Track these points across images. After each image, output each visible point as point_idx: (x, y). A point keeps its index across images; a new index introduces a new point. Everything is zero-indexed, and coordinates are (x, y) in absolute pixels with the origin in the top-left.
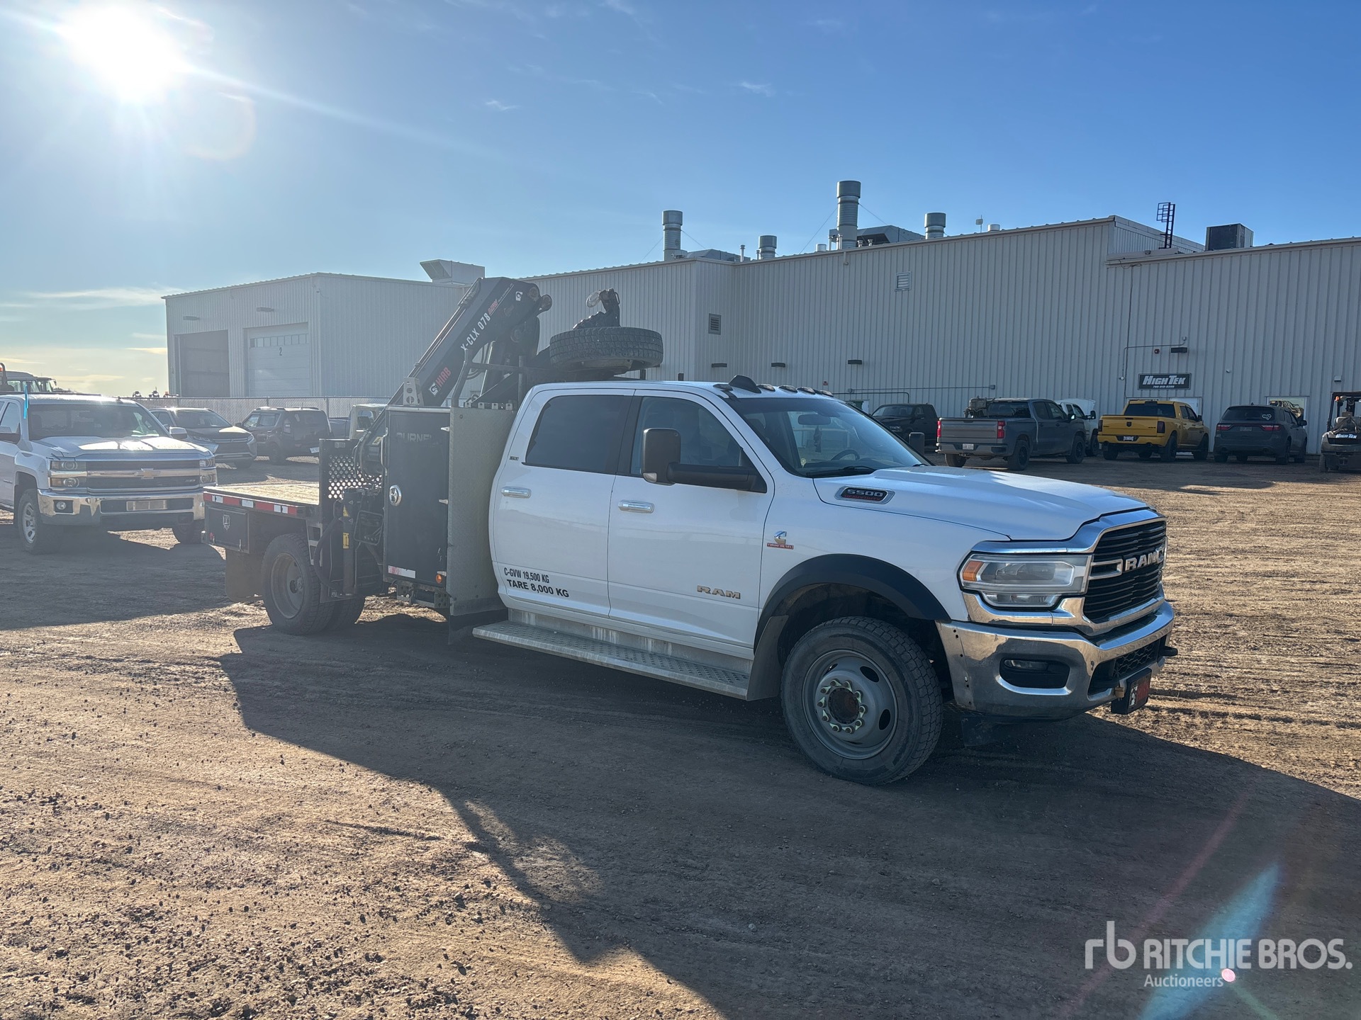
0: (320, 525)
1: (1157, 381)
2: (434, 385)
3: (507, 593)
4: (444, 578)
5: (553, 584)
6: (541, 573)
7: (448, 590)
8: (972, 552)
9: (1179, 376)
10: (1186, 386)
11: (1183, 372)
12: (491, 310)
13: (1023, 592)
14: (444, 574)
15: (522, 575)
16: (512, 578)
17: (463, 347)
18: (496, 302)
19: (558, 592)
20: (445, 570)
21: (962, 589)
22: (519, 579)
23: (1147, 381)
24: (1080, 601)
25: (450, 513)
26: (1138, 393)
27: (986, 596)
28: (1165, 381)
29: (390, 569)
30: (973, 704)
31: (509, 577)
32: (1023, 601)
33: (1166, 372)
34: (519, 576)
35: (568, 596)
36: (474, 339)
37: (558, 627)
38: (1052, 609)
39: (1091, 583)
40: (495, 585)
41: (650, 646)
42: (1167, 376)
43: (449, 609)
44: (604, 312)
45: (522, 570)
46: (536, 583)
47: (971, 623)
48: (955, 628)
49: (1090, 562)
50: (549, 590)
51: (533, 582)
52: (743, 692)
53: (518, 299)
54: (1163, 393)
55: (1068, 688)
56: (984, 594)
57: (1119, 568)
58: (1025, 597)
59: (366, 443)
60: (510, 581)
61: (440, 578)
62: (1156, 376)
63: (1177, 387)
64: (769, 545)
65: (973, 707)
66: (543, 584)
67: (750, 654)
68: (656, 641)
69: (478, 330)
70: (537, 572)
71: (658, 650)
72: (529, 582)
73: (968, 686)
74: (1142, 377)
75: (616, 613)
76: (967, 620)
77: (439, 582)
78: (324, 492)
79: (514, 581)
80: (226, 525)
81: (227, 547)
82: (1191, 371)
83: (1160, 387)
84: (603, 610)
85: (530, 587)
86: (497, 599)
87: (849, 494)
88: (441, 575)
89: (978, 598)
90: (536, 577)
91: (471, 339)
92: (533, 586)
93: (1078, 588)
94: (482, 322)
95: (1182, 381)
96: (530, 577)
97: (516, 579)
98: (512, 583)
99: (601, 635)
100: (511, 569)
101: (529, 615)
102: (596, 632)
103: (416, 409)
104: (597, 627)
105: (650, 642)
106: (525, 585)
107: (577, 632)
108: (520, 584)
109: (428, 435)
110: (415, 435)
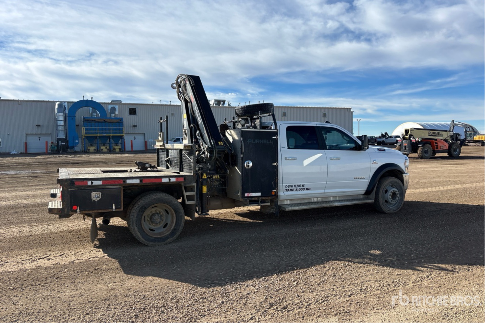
3: (282, 194)
4: (276, 192)
5: (305, 187)
6: (301, 184)
15: (293, 186)
19: (307, 189)
20: (277, 189)
22: (291, 188)
35: (310, 190)
45: (294, 184)
46: (298, 188)
50: (303, 189)
66: (301, 188)
68: (334, 197)
71: (334, 199)
72: (295, 188)
75: (327, 191)
77: (273, 194)
79: (288, 189)
84: (323, 191)
85: (295, 190)
88: (274, 192)
90: (299, 186)
92: (297, 190)
96: (296, 186)
100: (289, 185)
101: (287, 201)
102: (314, 199)
103: (259, 130)
104: (313, 198)
105: (332, 198)
106: (293, 190)
107: (306, 201)
108: (291, 190)
109: (266, 140)
110: (259, 140)
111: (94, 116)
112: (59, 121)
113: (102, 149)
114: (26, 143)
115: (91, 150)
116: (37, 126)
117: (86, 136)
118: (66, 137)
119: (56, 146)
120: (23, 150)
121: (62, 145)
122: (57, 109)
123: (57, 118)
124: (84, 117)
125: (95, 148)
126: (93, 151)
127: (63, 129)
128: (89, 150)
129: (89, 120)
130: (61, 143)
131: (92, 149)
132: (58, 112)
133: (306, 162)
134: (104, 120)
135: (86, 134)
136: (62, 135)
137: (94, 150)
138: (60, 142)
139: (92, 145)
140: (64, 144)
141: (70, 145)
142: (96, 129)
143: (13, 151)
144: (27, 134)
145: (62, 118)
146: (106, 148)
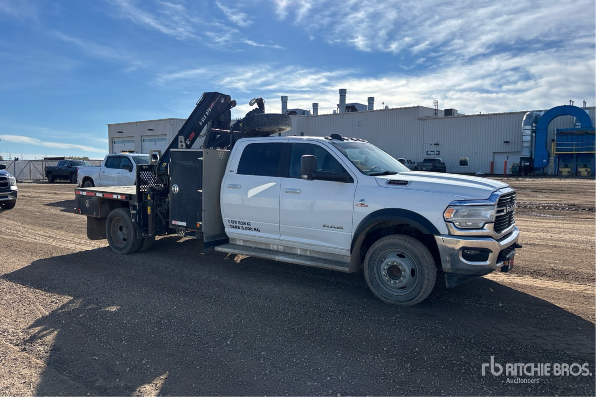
0: (137, 204)
1: (431, 153)
2: (188, 140)
3: (229, 231)
4: (201, 225)
5: (252, 226)
6: (247, 221)
7: (203, 230)
8: (449, 205)
9: (437, 151)
10: (439, 154)
11: (438, 150)
12: (212, 107)
13: (469, 222)
14: (201, 223)
15: (237, 223)
16: (232, 224)
17: (200, 123)
18: (213, 103)
19: (255, 230)
20: (201, 221)
21: (445, 221)
22: (236, 225)
23: (429, 153)
24: (492, 225)
25: (203, 196)
26: (427, 156)
27: (456, 224)
28: (433, 153)
29: (173, 222)
30: (450, 269)
31: (231, 224)
32: (469, 225)
33: (433, 150)
34: (236, 223)
35: (259, 231)
36: (205, 119)
37: (253, 245)
38: (482, 228)
39: (497, 217)
40: (223, 227)
41: (299, 252)
42: (434, 151)
43: (203, 239)
44: (258, 107)
45: (237, 220)
46: (244, 226)
47: (450, 235)
48: (443, 238)
49: (496, 208)
50: (250, 229)
51: (243, 226)
52: (347, 269)
53: (222, 102)
54: (433, 156)
55: (489, 262)
56: (455, 223)
57: (505, 211)
58: (470, 224)
59: (159, 165)
60: (231, 226)
61: (199, 225)
62: (431, 151)
63: (437, 154)
64: (357, 205)
65: (450, 271)
66: (247, 226)
67: (348, 253)
68: (302, 250)
69: (206, 115)
70: (245, 221)
71: (302, 253)
72: (240, 226)
73: (448, 262)
74: (427, 152)
75: (283, 237)
76: (447, 234)
77: (198, 227)
78: (138, 189)
79: (233, 226)
80: (87, 205)
81: (88, 215)
82: (440, 150)
83: (432, 155)
84: (277, 237)
85: (241, 228)
86: (225, 234)
87: (391, 182)
88: (199, 224)
89: (452, 224)
90: (244, 223)
91: (203, 120)
92: (243, 228)
93: (491, 219)
94: (208, 112)
95: (438, 153)
96: (241, 223)
97: (234, 225)
98: (232, 226)
99: (275, 248)
100: (232, 220)
101: (240, 241)
102: (273, 247)
103: (185, 150)
104: (273, 244)
105: (299, 250)
106: (238, 227)
107: (263, 247)
108: (236, 227)
109: (191, 162)
110: (185, 161)
111: (577, 127)
112: (525, 135)
113: (581, 172)
114: (492, 163)
115: (563, 173)
116: (505, 142)
117: (556, 154)
118: (531, 155)
119: (518, 166)
120: (489, 171)
121: (525, 165)
122: (524, 121)
123: (523, 133)
124: (557, 129)
125: (570, 170)
126: (567, 174)
127: (529, 146)
128: (562, 172)
129: (563, 133)
130: (524, 163)
131: (565, 171)
132: (526, 124)
133: (252, 193)
134: (586, 132)
135: (556, 152)
136: (526, 154)
137: (568, 172)
138: (523, 161)
139: (566, 166)
140: (528, 164)
141: (536, 165)
142: (572, 145)
143: (479, 171)
144: (494, 153)
145: (528, 132)
146: (586, 170)
